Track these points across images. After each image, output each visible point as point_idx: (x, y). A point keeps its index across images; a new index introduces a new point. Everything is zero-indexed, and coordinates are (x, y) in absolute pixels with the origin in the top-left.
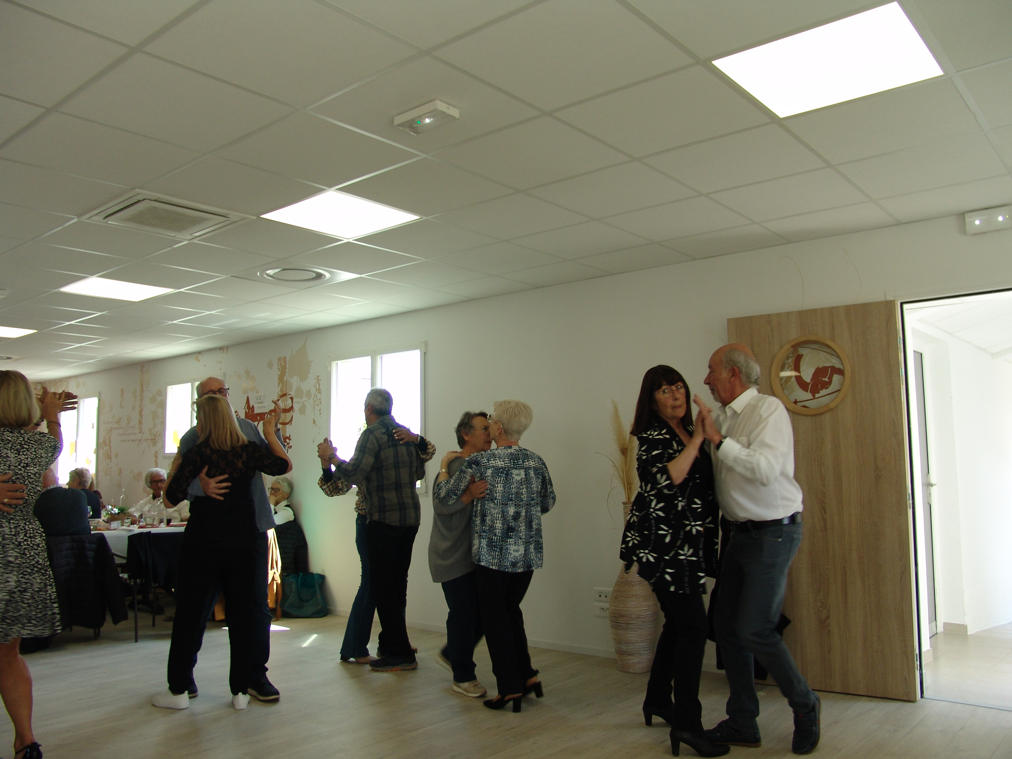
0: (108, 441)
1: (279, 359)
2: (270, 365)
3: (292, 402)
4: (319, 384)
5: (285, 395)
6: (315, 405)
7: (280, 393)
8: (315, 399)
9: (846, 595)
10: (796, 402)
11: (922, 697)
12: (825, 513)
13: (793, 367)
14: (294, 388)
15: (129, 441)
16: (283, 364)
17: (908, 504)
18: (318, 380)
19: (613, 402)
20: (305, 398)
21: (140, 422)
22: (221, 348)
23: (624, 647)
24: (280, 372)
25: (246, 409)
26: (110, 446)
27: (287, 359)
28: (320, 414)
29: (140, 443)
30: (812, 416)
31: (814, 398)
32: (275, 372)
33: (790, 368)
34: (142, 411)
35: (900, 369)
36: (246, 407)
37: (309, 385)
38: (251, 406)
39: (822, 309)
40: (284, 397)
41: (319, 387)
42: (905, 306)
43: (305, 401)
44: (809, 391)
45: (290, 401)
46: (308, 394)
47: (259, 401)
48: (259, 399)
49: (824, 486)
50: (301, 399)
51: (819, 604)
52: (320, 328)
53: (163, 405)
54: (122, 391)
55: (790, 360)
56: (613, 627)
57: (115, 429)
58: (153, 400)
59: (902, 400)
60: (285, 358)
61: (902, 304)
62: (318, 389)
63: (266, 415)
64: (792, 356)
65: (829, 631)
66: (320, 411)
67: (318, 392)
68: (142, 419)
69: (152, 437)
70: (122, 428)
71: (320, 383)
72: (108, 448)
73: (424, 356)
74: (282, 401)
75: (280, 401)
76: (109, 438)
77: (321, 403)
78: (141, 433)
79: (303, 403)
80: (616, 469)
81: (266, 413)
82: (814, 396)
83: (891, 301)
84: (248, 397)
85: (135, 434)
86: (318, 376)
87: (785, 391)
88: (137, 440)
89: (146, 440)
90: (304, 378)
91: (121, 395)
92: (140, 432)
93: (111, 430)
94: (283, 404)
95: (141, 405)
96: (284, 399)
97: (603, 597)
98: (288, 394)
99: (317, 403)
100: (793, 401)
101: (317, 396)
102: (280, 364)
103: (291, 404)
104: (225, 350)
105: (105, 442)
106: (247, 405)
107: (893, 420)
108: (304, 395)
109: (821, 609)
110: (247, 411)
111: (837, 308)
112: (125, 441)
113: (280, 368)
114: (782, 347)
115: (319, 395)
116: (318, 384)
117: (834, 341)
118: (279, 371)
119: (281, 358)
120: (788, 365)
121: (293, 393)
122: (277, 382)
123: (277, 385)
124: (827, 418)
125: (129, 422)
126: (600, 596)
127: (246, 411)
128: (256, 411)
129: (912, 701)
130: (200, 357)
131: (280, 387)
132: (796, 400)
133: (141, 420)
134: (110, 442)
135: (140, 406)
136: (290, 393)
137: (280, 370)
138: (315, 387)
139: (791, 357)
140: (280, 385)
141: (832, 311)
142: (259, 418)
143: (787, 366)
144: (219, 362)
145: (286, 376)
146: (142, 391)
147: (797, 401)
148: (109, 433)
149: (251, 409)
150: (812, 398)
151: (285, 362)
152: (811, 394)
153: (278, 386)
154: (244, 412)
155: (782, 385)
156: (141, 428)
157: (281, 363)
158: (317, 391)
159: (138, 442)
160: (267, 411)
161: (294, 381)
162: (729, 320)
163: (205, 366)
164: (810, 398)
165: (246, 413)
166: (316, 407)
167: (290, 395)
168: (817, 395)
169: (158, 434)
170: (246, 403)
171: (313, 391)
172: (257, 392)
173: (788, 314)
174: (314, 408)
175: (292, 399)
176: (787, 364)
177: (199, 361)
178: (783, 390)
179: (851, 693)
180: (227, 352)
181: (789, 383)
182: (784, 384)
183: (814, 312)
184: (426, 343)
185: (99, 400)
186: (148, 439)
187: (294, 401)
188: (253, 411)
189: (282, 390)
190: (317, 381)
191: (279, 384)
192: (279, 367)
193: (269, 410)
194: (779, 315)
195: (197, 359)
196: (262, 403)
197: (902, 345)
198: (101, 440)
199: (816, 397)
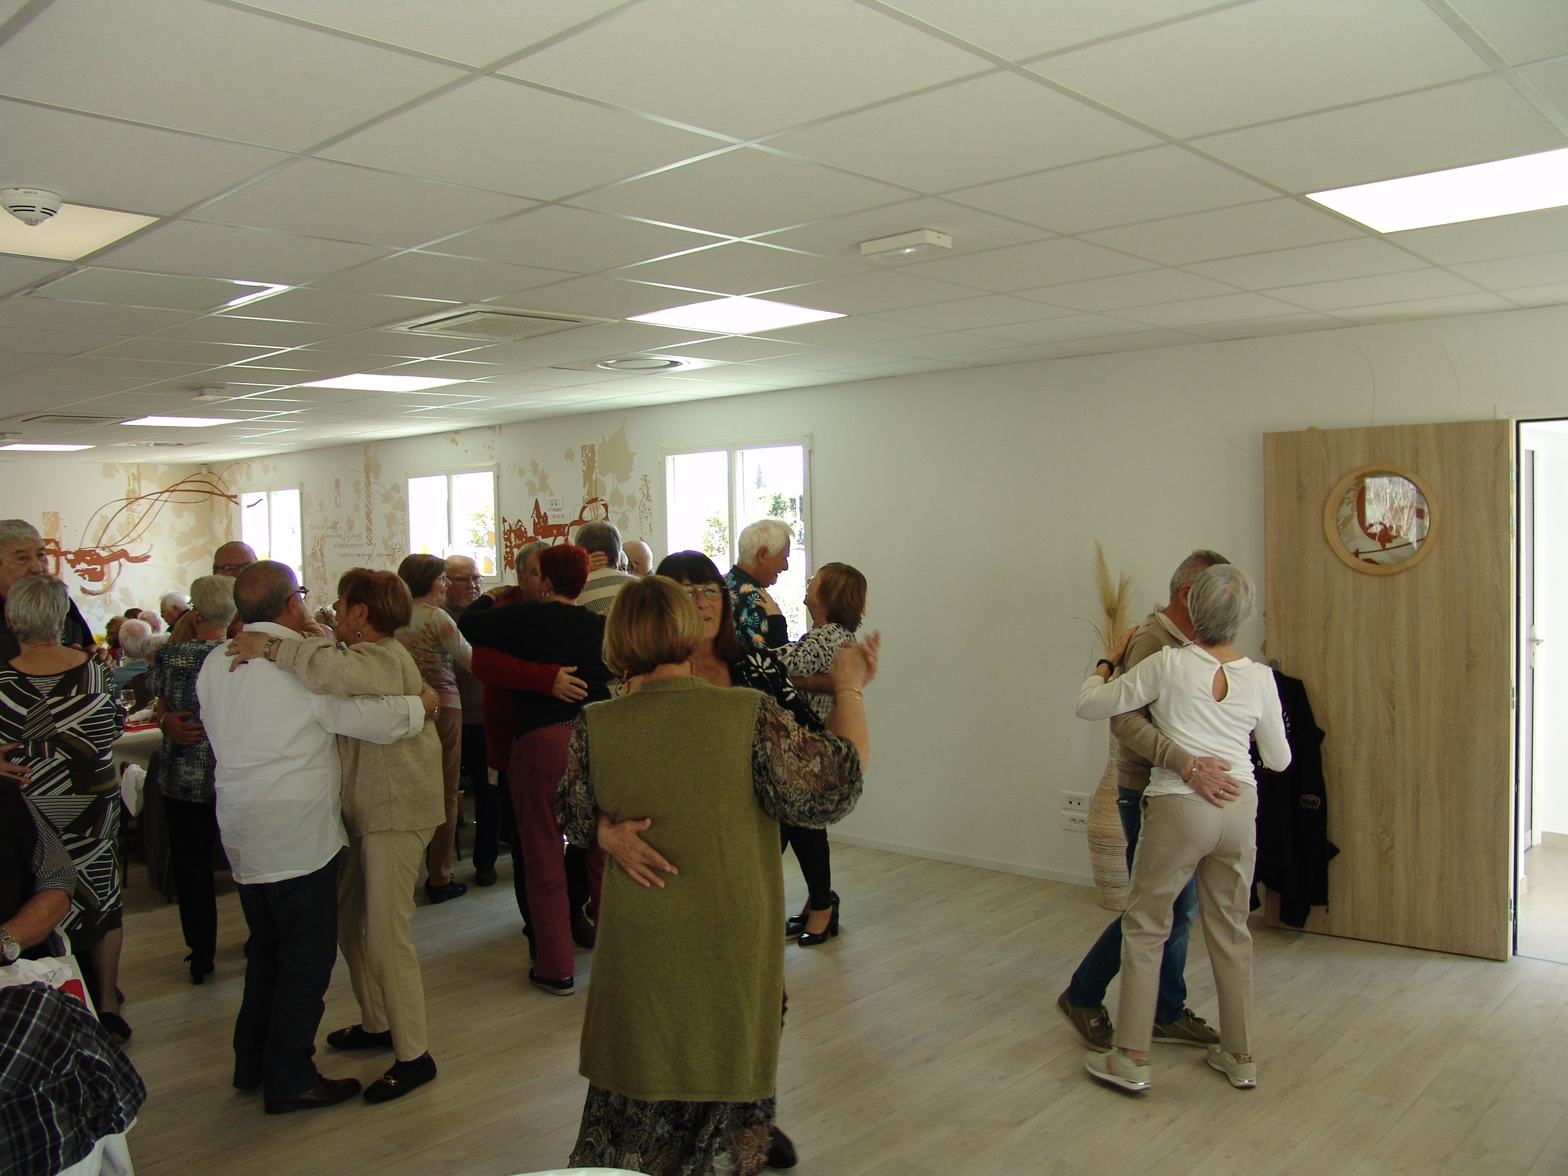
0: (319, 553)
1: (583, 447)
2: (569, 456)
3: (607, 512)
4: (648, 488)
5: (595, 500)
6: (642, 517)
7: (587, 497)
8: (641, 509)
9: (1418, 819)
10: (1357, 554)
11: (1514, 954)
12: (1394, 709)
13: (1355, 503)
14: (609, 491)
15: (352, 555)
16: (590, 455)
17: (1511, 703)
18: (646, 480)
19: (1096, 543)
20: (625, 507)
21: (369, 530)
22: (490, 427)
23: (1108, 878)
24: (585, 467)
25: (535, 518)
26: (323, 562)
27: (597, 448)
28: (651, 530)
29: (370, 560)
30: (1381, 576)
31: (1384, 549)
32: (578, 467)
33: (1350, 505)
34: (370, 513)
35: (1511, 517)
36: (535, 515)
37: (631, 487)
38: (542, 514)
39: (1402, 427)
40: (594, 504)
41: (648, 492)
42: (1523, 426)
43: (627, 510)
44: (1377, 539)
45: (603, 509)
46: (631, 501)
47: (555, 507)
48: (554, 504)
49: (1393, 673)
50: (621, 507)
51: (1380, 830)
52: (645, 406)
53: (403, 505)
54: (337, 482)
55: (1351, 494)
56: (1092, 849)
57: (328, 537)
58: (387, 498)
59: (1511, 560)
60: (593, 446)
61: (1518, 423)
62: (646, 494)
63: (567, 528)
64: (1354, 487)
65: (1392, 865)
66: (650, 526)
67: (647, 499)
68: (371, 524)
69: (389, 552)
70: (340, 536)
71: (648, 485)
72: (320, 564)
73: (809, 456)
74: (590, 509)
75: (587, 508)
76: (321, 550)
77: (651, 514)
78: (372, 544)
79: (623, 513)
80: (1099, 635)
81: (566, 525)
82: (1383, 545)
83: (1504, 421)
84: (537, 502)
85: (362, 546)
86: (646, 476)
87: (1341, 536)
88: (365, 555)
89: (380, 555)
90: (623, 476)
91: (336, 488)
92: (369, 543)
93: (323, 538)
94: (593, 513)
95: (368, 503)
96: (593, 506)
97: (1075, 803)
98: (599, 500)
99: (645, 514)
100: (1354, 552)
101: (644, 505)
102: (584, 456)
103: (606, 514)
104: (498, 429)
105: (314, 554)
106: (535, 512)
107: (1497, 588)
108: (625, 502)
109: (1381, 836)
110: (537, 521)
111: (1424, 426)
112: (347, 555)
113: (586, 461)
114: (1341, 478)
115: (647, 503)
116: (646, 487)
117: (1417, 474)
118: (584, 465)
119: (586, 446)
120: (1348, 500)
121: (607, 499)
122: (583, 481)
123: (583, 485)
124: (1402, 579)
125: (351, 528)
126: (1071, 803)
127: (534, 521)
128: (551, 522)
129: (1500, 959)
130: (457, 437)
131: (586, 488)
132: (1358, 550)
133: (369, 525)
134: (322, 555)
135: (367, 506)
136: (603, 498)
137: (586, 464)
138: (642, 490)
139: (1353, 490)
140: (587, 486)
141: (1416, 431)
142: (555, 532)
143: (1346, 501)
144: (489, 447)
145: (595, 472)
146: (369, 483)
147: (1360, 551)
148: (320, 543)
149: (542, 517)
150: (1381, 548)
151: (593, 452)
152: (1379, 543)
153: (584, 487)
154: (532, 522)
155: (1338, 528)
156: (370, 538)
157: (586, 454)
158: (645, 498)
159: (368, 557)
160: (568, 522)
161: (609, 483)
162: (1266, 436)
163: (466, 451)
164: (1378, 549)
165: (535, 524)
166: (644, 520)
167: (602, 500)
168: (1388, 545)
169: (398, 547)
170: (534, 509)
171: (639, 497)
172: (551, 494)
173: (1353, 431)
174: (641, 522)
175: (606, 506)
176: (1346, 499)
177: (457, 444)
178: (1340, 534)
179: (1418, 947)
180: (500, 434)
181: (1349, 526)
182: (1341, 527)
183: (1389, 430)
184: (811, 437)
185: (301, 493)
186: (382, 555)
187: (609, 510)
188: (546, 521)
189: (589, 493)
190: (645, 482)
191: (585, 484)
192: (583, 459)
193: (571, 521)
194: (1339, 432)
195: (454, 441)
196: (560, 510)
197: (1515, 483)
198: (309, 552)
199: (1387, 547)
